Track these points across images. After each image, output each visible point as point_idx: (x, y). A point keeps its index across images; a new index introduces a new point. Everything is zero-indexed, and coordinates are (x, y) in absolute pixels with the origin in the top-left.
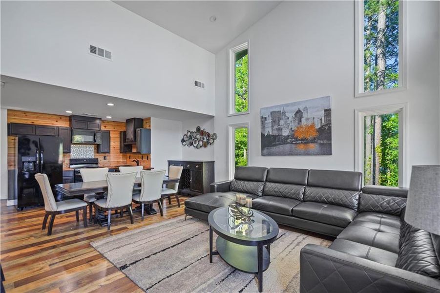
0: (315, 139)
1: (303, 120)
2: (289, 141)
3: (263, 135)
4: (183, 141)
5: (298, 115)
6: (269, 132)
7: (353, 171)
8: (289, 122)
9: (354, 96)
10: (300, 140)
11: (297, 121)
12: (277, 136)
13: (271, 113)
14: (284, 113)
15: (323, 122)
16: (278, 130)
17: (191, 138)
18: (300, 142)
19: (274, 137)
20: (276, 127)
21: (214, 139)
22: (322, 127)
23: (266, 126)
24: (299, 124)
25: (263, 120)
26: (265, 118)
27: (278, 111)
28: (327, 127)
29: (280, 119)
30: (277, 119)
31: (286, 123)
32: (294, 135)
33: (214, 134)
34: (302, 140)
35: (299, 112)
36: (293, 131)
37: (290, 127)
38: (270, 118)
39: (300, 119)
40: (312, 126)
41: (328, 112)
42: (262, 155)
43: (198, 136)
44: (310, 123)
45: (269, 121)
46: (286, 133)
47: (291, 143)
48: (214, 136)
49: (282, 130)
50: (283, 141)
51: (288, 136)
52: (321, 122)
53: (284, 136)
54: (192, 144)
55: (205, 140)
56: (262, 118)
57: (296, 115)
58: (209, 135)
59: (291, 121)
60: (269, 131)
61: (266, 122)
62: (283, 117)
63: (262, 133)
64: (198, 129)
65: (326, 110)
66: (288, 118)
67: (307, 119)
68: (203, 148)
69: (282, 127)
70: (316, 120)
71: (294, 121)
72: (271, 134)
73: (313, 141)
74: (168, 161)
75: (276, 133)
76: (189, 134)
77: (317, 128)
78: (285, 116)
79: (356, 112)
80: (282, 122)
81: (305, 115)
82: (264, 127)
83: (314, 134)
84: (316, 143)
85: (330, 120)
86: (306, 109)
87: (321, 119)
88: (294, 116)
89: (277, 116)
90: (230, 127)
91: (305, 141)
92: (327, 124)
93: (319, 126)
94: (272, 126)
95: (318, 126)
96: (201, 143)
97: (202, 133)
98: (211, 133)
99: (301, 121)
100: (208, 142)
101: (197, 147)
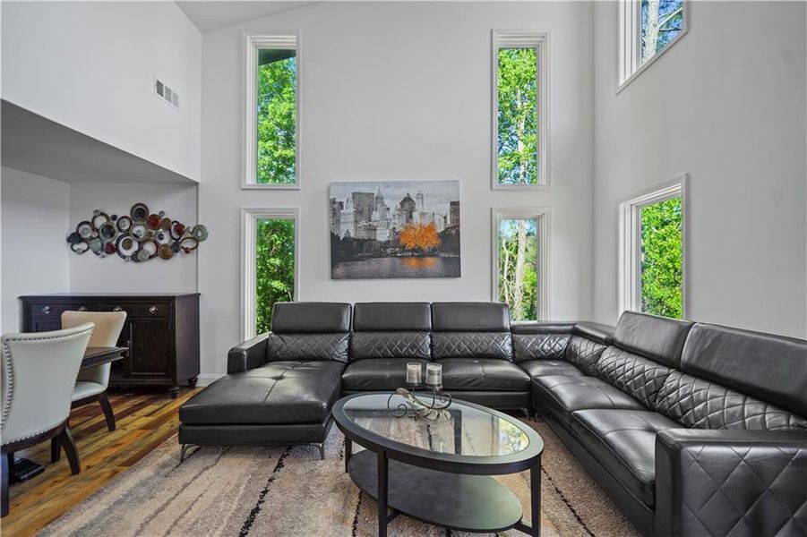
0: (435, 250)
1: (415, 214)
2: (389, 251)
3: (334, 238)
4: (75, 238)
5: (406, 206)
6: (348, 231)
7: (489, 301)
8: (389, 216)
9: (491, 188)
10: (409, 251)
11: (404, 217)
12: (366, 241)
13: (354, 195)
14: (380, 199)
15: (449, 222)
16: (368, 230)
17: (112, 235)
18: (410, 254)
19: (361, 242)
20: (363, 223)
21: (197, 240)
22: (447, 229)
23: (342, 220)
24: (408, 221)
25: (335, 208)
26: (341, 204)
27: (369, 194)
28: (454, 232)
29: (371, 210)
30: (366, 208)
31: (383, 217)
32: (398, 240)
33: (199, 228)
34: (413, 250)
35: (408, 199)
36: (397, 233)
37: (391, 227)
38: (351, 204)
39: (411, 212)
40: (431, 227)
41: (455, 206)
42: (332, 278)
43: (140, 229)
44: (427, 222)
45: (349, 210)
46: (383, 236)
47: (394, 255)
48: (198, 234)
49: (375, 230)
50: (379, 251)
51: (388, 242)
52: (445, 222)
53: (380, 242)
54: (112, 249)
55: (166, 240)
56: (334, 203)
57: (402, 204)
58: (180, 229)
59: (394, 216)
60: (348, 229)
61: (342, 211)
62: (379, 206)
63: (332, 234)
64: (140, 212)
65: (453, 204)
66: (388, 209)
67: (423, 214)
68: (157, 261)
69: (375, 224)
70: (437, 217)
71: (399, 215)
72: (352, 236)
73: (433, 253)
74: (21, 298)
75: (363, 235)
76: (100, 222)
77: (439, 231)
78: (383, 204)
79: (493, 211)
80: (376, 216)
81: (418, 207)
82: (339, 220)
83: (434, 242)
84: (437, 256)
85: (459, 220)
86: (420, 196)
87: (445, 218)
88: (399, 207)
89: (365, 204)
90: (247, 214)
91: (419, 253)
92: (455, 227)
93: (443, 229)
94: (356, 222)
95: (440, 229)
96: (150, 248)
97: (155, 222)
98: (189, 224)
99: (411, 217)
100: (176, 247)
101: (135, 258)
